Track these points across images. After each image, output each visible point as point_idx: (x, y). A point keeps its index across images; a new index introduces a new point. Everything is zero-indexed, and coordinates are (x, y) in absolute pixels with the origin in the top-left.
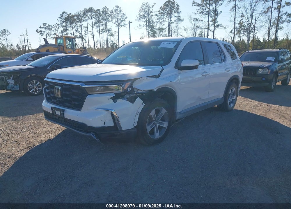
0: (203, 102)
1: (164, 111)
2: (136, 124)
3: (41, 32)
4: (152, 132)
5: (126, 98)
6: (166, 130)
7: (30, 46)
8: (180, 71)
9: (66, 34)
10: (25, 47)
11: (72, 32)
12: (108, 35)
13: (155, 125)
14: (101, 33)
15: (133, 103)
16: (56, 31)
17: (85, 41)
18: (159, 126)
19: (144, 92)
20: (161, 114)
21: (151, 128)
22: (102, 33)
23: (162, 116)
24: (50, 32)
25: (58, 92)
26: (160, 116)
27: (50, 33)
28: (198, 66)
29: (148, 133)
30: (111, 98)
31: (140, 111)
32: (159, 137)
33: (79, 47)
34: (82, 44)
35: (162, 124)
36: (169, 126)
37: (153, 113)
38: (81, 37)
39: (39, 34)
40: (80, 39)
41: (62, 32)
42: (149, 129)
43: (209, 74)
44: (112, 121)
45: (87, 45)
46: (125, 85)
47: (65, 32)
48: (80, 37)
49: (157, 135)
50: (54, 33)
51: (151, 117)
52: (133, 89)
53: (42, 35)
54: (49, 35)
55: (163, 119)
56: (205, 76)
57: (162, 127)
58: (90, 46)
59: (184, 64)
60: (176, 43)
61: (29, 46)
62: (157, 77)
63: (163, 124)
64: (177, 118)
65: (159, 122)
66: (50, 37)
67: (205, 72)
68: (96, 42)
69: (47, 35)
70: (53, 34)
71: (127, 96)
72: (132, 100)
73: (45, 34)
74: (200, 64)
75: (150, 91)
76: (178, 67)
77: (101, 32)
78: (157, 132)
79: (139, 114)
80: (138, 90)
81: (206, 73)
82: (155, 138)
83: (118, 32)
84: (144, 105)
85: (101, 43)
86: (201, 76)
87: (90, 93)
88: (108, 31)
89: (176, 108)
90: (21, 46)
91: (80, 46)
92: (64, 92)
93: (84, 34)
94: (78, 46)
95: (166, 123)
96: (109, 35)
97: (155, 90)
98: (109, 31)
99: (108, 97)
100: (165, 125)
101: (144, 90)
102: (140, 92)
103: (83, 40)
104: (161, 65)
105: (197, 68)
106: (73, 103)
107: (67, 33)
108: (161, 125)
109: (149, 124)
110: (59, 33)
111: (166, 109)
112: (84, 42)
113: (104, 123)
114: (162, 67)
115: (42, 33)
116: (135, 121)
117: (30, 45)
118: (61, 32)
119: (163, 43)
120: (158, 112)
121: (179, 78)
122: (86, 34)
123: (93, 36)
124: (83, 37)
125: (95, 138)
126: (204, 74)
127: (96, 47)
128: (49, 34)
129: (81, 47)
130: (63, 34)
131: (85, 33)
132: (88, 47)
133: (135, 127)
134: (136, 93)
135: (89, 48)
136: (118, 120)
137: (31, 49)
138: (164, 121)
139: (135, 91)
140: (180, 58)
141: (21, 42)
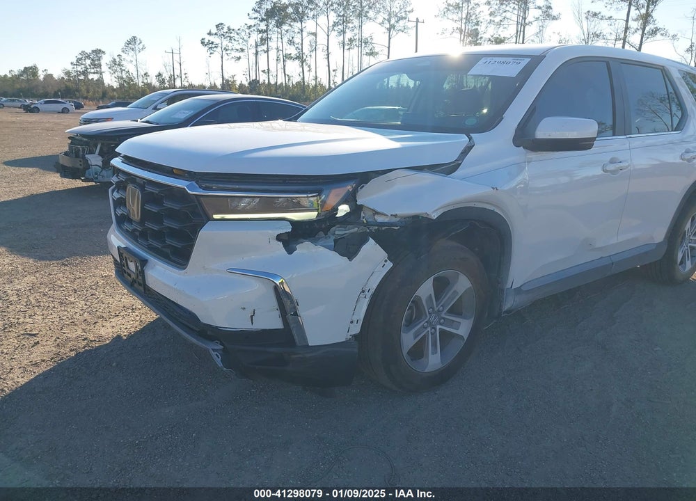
0: (597, 255)
1: (463, 284)
2: (356, 329)
3: (210, 46)
4: (418, 352)
5: (333, 238)
6: (463, 343)
7: (186, 77)
8: (533, 155)
9: (266, 49)
10: (174, 79)
11: (280, 44)
12: (364, 52)
13: (429, 329)
14: (346, 47)
15: (350, 258)
16: (245, 43)
17: (309, 67)
18: (442, 332)
19: (394, 220)
20: (452, 291)
21: (415, 337)
22: (349, 49)
23: (453, 299)
24: (230, 45)
25: (133, 204)
26: (450, 299)
27: (230, 48)
28: (594, 139)
29: (405, 352)
30: (279, 238)
31: (374, 284)
32: (440, 366)
33: (294, 83)
34: (301, 74)
35: (451, 324)
36: (475, 331)
37: (426, 290)
38: (300, 58)
39: (206, 48)
40: (297, 62)
41: (257, 46)
42: (408, 340)
43: (627, 167)
44: (278, 313)
45: (312, 77)
46: (327, 196)
47: (263, 44)
48: (297, 58)
49: (434, 361)
50: (239, 47)
51: (417, 302)
52: (357, 209)
53: (212, 52)
54: (228, 52)
55: (456, 310)
56: (613, 172)
57: (452, 335)
58: (318, 80)
59: (548, 129)
60: (528, 60)
61: (183, 77)
62: (448, 169)
63: (458, 326)
64: (508, 304)
65: (444, 318)
66: (230, 57)
67: (612, 161)
68: (334, 71)
69: (224, 51)
70: (237, 50)
71: (336, 233)
72: (349, 249)
73: (219, 49)
74: (600, 133)
75: (416, 218)
76: (525, 139)
77: (346, 45)
78: (434, 352)
79: (369, 295)
80: (376, 213)
81: (618, 165)
82: (426, 371)
83: (389, 48)
84: (390, 265)
85: (345, 72)
86: (599, 171)
87: (216, 217)
88: (363, 44)
89: (508, 275)
90: (166, 76)
91: (296, 79)
92: (148, 207)
93: (306, 50)
94: (291, 78)
95: (467, 321)
96: (367, 54)
97: (434, 216)
98: (366, 43)
99: (270, 232)
100: (463, 328)
101: (396, 216)
102: (379, 219)
103: (304, 64)
104: (467, 132)
105: (590, 147)
106: (169, 241)
107: (268, 48)
108: (448, 329)
109: (410, 323)
110: (249, 47)
111: (471, 277)
112: (306, 68)
113: (252, 317)
114: (470, 139)
115: (213, 46)
116: (355, 318)
117: (186, 74)
118: (254, 44)
119: (483, 60)
120: (441, 286)
121: (525, 175)
122: (312, 51)
123: (328, 55)
124: (305, 57)
125: (220, 364)
126: (611, 167)
127: (332, 82)
128: (227, 50)
129: (298, 83)
130: (259, 49)
131: (309, 47)
132: (313, 83)
133: (355, 336)
134: (368, 225)
135: (316, 85)
136: (296, 314)
137: (187, 84)
138: (459, 314)
139: (365, 216)
140: (534, 109)
141: (167, 67)
